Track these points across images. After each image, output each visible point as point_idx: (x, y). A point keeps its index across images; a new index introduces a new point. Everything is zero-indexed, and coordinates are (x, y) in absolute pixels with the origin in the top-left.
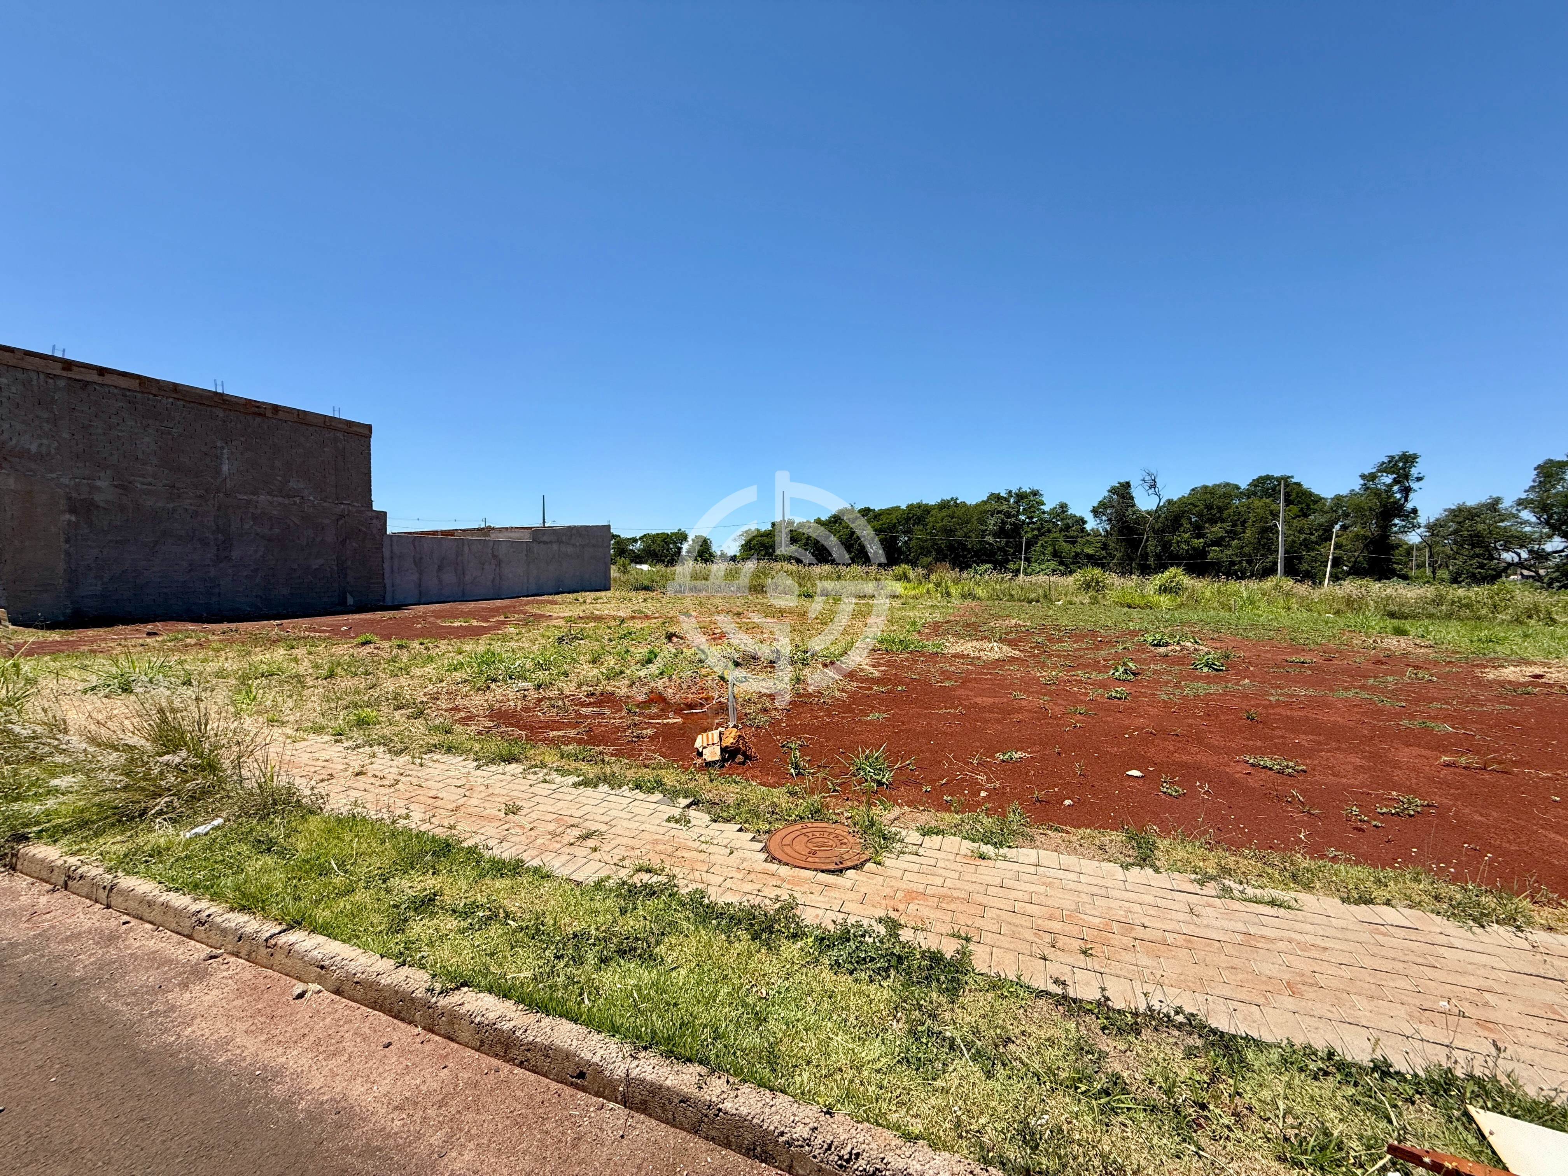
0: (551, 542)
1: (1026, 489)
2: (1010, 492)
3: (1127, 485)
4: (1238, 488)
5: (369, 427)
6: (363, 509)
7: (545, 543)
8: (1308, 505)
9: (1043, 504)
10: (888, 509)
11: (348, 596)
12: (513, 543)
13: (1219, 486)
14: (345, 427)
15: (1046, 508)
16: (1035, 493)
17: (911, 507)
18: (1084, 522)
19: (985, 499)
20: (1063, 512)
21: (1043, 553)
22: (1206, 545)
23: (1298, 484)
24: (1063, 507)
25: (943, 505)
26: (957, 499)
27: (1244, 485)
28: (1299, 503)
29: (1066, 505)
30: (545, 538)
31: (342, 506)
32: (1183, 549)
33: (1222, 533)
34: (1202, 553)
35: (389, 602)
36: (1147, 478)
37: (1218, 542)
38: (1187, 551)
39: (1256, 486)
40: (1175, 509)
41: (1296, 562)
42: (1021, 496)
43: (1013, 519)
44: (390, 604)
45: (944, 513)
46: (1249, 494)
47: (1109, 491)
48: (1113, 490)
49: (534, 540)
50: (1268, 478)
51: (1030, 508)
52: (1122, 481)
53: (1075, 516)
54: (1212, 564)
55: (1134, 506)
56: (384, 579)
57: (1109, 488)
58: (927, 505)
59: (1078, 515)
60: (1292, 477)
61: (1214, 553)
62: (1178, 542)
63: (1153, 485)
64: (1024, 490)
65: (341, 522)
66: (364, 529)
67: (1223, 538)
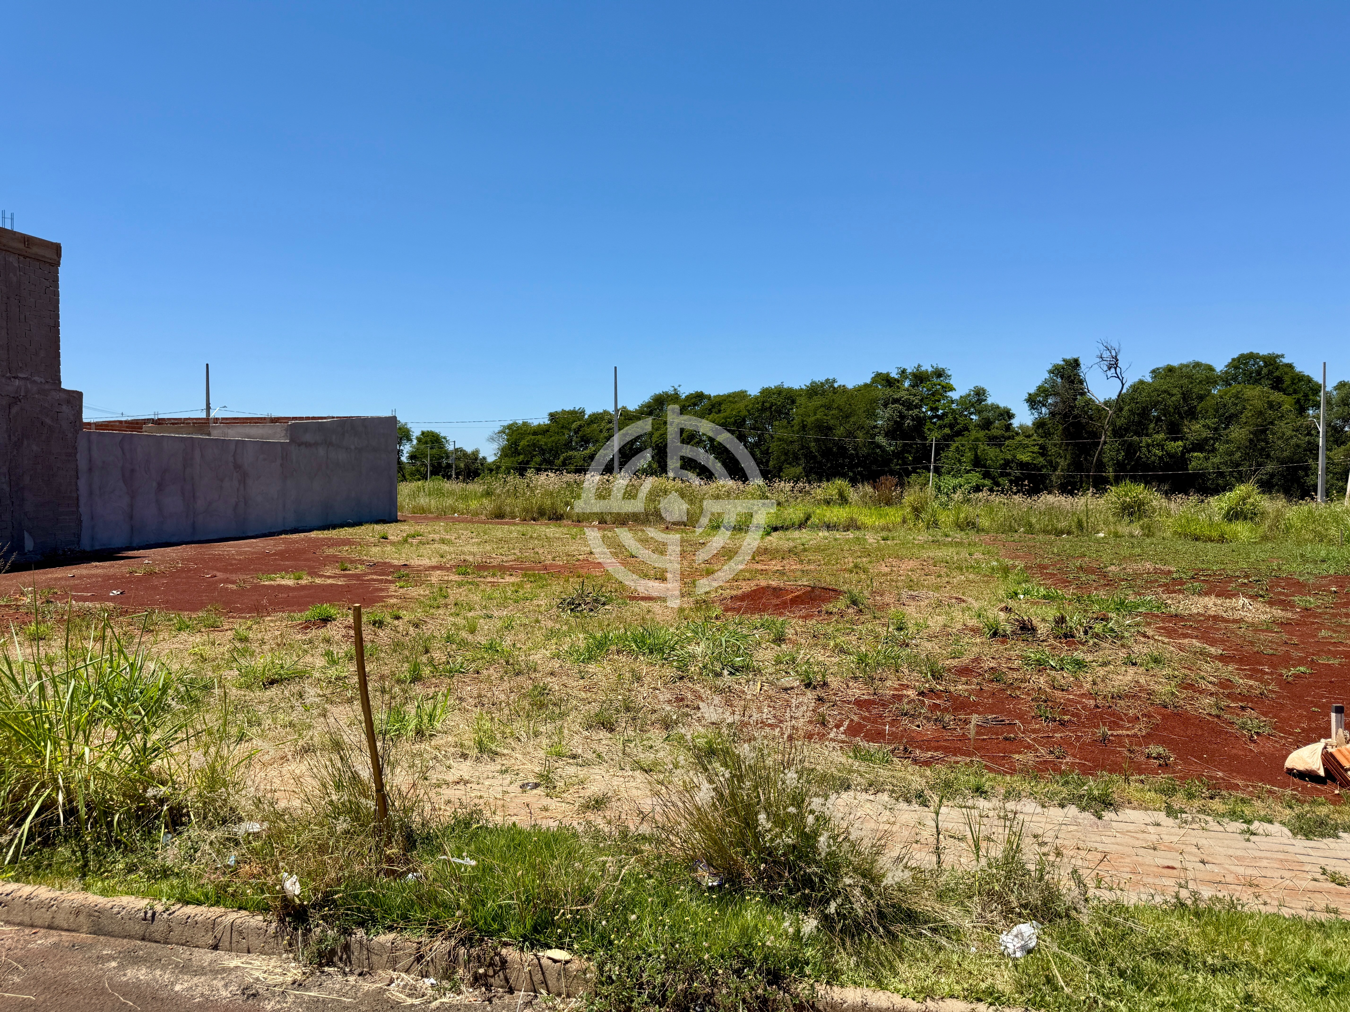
0: (316, 444)
1: (927, 367)
2: (904, 371)
3: (1075, 364)
4: (1210, 369)
5: (57, 248)
6: (47, 387)
7: (308, 445)
8: (1306, 395)
9: (952, 389)
10: (729, 396)
11: (26, 535)
12: (264, 447)
13: (1187, 366)
14: (21, 246)
15: (954, 395)
16: (939, 374)
17: (766, 392)
18: (1010, 416)
19: (868, 381)
20: (980, 401)
21: (959, 461)
22: (1187, 450)
23: (1290, 366)
24: (980, 394)
25: (814, 391)
26: (834, 381)
27: (1220, 365)
28: (1295, 392)
29: (984, 391)
30: (308, 438)
31: (17, 382)
32: (1155, 455)
33: (1206, 433)
34: (1180, 461)
35: (86, 544)
36: (1106, 355)
37: (1199, 446)
38: (1161, 458)
39: (1236, 368)
40: (1143, 398)
41: (1301, 473)
42: (919, 378)
43: (916, 411)
44: (88, 549)
45: (818, 401)
46: (1227, 378)
47: (1051, 372)
48: (1057, 371)
49: (292, 440)
50: (1252, 356)
51: (933, 395)
52: (1068, 357)
53: (998, 407)
54: (1196, 476)
55: (1083, 394)
56: (78, 506)
57: (1050, 367)
58: (790, 390)
59: (1002, 405)
60: (1282, 356)
61: (1197, 461)
62: (1148, 445)
63: (1114, 364)
64: (923, 369)
65: (14, 410)
66: (48, 421)
67: (1206, 440)
